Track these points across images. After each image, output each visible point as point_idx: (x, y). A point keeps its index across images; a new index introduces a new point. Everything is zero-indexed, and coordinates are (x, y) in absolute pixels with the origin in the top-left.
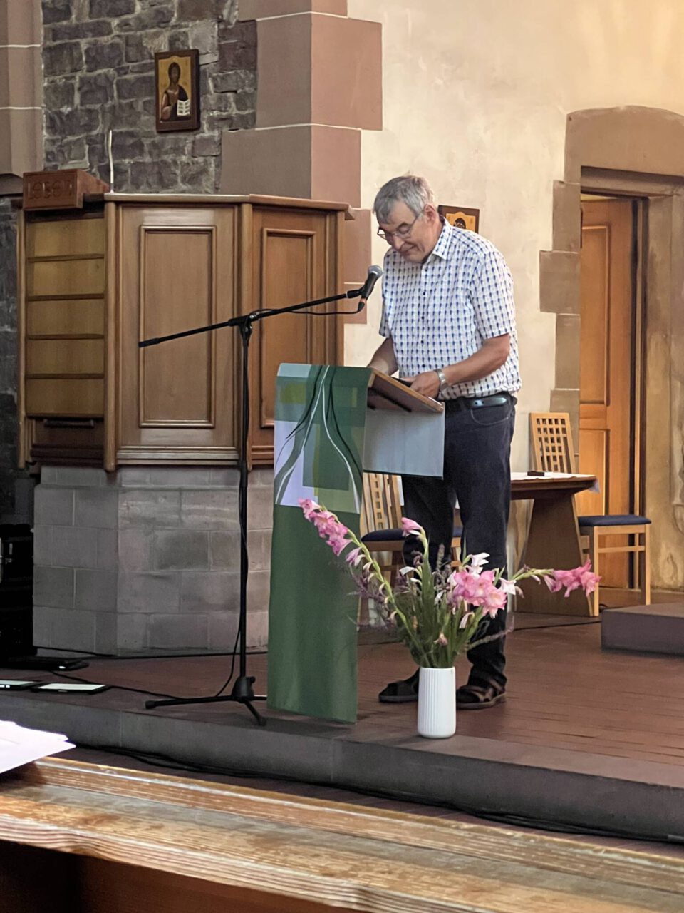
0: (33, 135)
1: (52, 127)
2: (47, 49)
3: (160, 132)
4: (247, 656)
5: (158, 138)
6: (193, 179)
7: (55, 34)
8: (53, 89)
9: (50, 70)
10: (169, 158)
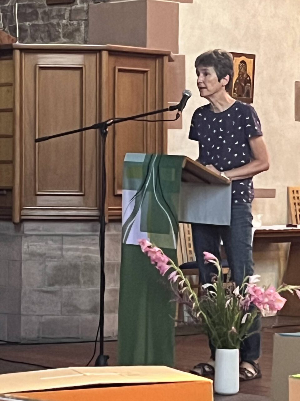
3: (49, 5)
4: (104, 343)
5: (47, 9)
6: (70, 36)
10: (54, 22)
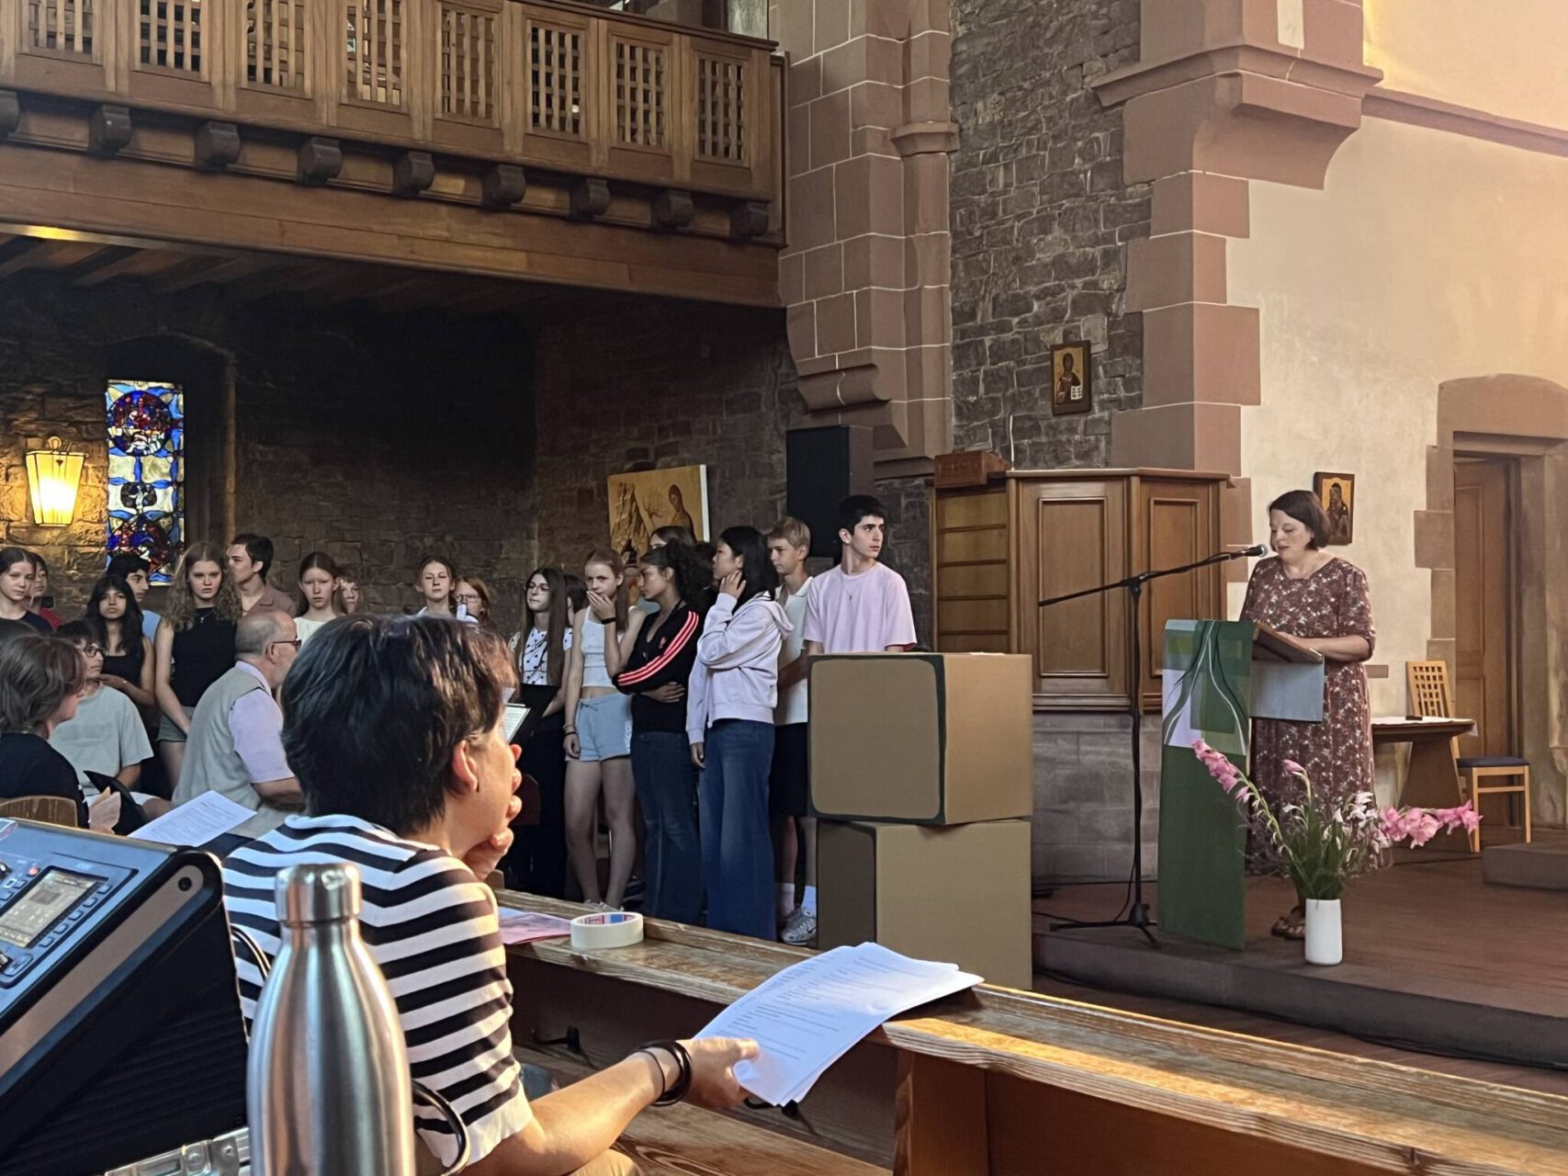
0: (943, 422)
1: (959, 414)
2: (956, 347)
3: (1055, 415)
5: (1053, 420)
6: (1085, 456)
7: (963, 334)
8: (961, 382)
9: (958, 365)
10: (1064, 438)
